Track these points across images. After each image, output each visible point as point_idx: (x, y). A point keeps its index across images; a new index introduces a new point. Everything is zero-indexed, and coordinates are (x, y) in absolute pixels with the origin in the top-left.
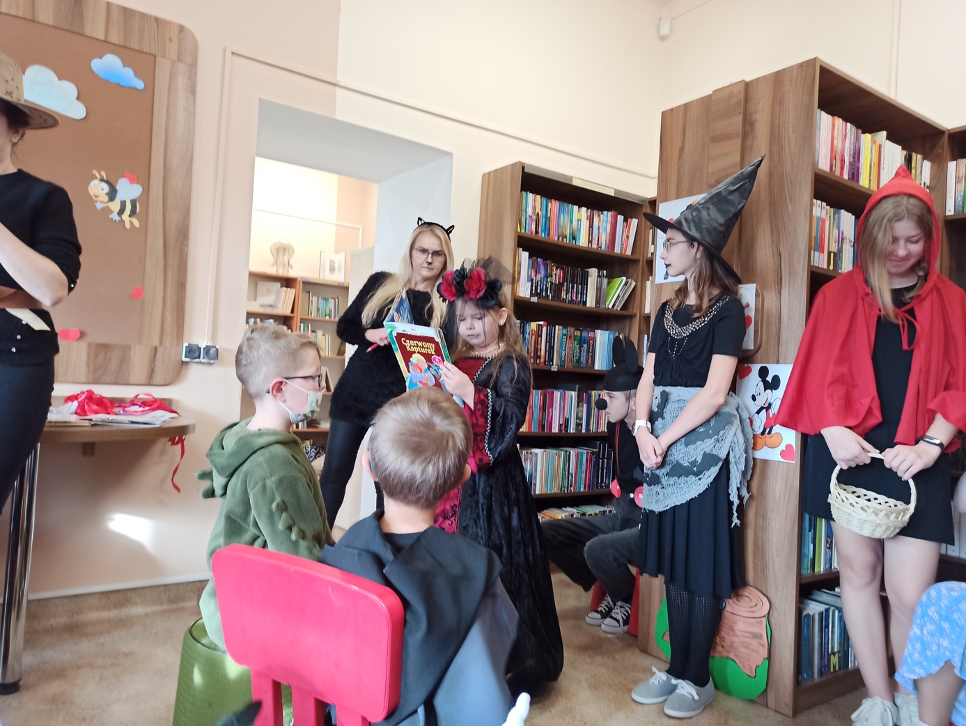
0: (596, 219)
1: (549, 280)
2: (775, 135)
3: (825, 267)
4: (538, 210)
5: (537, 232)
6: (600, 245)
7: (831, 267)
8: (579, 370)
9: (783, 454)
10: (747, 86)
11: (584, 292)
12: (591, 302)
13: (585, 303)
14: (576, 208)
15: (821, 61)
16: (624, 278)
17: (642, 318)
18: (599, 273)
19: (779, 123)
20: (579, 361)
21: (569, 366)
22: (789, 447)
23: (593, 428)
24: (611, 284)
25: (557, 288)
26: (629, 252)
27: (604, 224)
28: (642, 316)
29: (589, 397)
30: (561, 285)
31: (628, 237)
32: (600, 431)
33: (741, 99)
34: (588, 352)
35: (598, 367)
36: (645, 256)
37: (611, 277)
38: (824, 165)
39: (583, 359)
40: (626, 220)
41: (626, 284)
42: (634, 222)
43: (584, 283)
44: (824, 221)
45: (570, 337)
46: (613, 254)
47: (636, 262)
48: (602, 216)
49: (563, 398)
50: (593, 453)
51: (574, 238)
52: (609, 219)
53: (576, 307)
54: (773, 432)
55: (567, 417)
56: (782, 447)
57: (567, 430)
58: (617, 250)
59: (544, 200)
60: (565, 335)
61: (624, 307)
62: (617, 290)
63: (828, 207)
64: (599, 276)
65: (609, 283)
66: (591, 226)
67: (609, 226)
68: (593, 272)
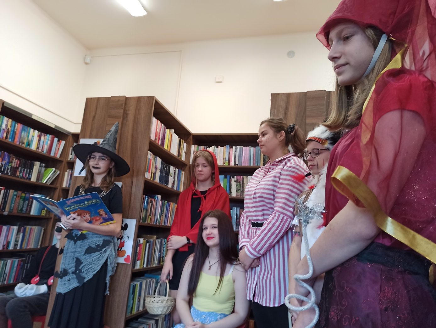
0: (42, 138)
1: (10, 164)
3: (150, 179)
4: (9, 127)
5: (6, 138)
6: (43, 151)
7: (152, 179)
8: (21, 215)
9: (126, 260)
10: (127, 99)
11: (30, 173)
12: (33, 179)
13: (30, 179)
14: (32, 130)
15: (155, 98)
16: (54, 169)
17: (61, 190)
18: (40, 164)
19: (138, 117)
20: (22, 210)
21: (15, 212)
22: (128, 256)
23: (24, 246)
24: (46, 171)
25: (14, 170)
26: (58, 156)
27: (47, 141)
28: (61, 188)
29: (25, 229)
30: (17, 168)
31: (59, 149)
32: (28, 248)
33: (123, 103)
34: (28, 205)
35: (33, 213)
36: (66, 160)
37: (47, 167)
38: (153, 138)
39: (24, 209)
40: (59, 141)
41: (55, 172)
42: (63, 143)
43: (31, 168)
44: (151, 160)
45: (19, 196)
46: (49, 156)
47: (61, 162)
48: (46, 136)
49: (8, 230)
50: (22, 261)
51: (29, 145)
52: (50, 139)
53: (25, 181)
54: (122, 250)
55: (9, 241)
56: (125, 256)
57: (8, 249)
58: (52, 154)
59: (14, 122)
60: (16, 195)
61: (52, 183)
62: (49, 175)
63: (153, 155)
64: (40, 166)
65: (45, 170)
66: (39, 140)
67: (49, 142)
68: (37, 164)
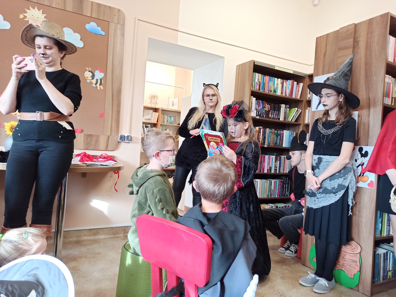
0: (285, 83)
1: (264, 109)
2: (368, 47)
3: (390, 104)
4: (260, 80)
5: (259, 89)
6: (286, 95)
7: (393, 104)
8: (276, 147)
9: (369, 185)
10: (356, 25)
11: (279, 114)
12: (282, 119)
13: (279, 119)
14: (276, 79)
15: (391, 13)
16: (297, 109)
17: (304, 126)
18: (286, 106)
19: (370, 41)
20: (276, 143)
21: (272, 145)
22: (372, 182)
23: (282, 171)
24: (291, 111)
25: (267, 113)
26: (299, 97)
27: (288, 86)
28: (304, 124)
29: (280, 158)
30: (269, 111)
31: (298, 91)
32: (284, 172)
33: (353, 32)
34: (280, 139)
35: (285, 146)
36: (306, 99)
37: (290, 108)
38: (391, 59)
39: (278, 142)
40: (298, 84)
41: (297, 111)
42: (301, 85)
43: (279, 110)
44: (390, 84)
45: (273, 133)
46: (291, 98)
47: (302, 101)
48: (287, 82)
49: (269, 159)
50: (281, 182)
51: (275, 92)
52: (291, 83)
53: (276, 120)
54: (364, 175)
55: (271, 166)
56: (369, 182)
57: (271, 172)
58: (294, 96)
59: (263, 76)
60: (271, 132)
61: (296, 121)
62: (293, 114)
63: (392, 78)
64: (285, 108)
65: (290, 110)
66: (283, 87)
67: (290, 86)
68: (283, 106)
